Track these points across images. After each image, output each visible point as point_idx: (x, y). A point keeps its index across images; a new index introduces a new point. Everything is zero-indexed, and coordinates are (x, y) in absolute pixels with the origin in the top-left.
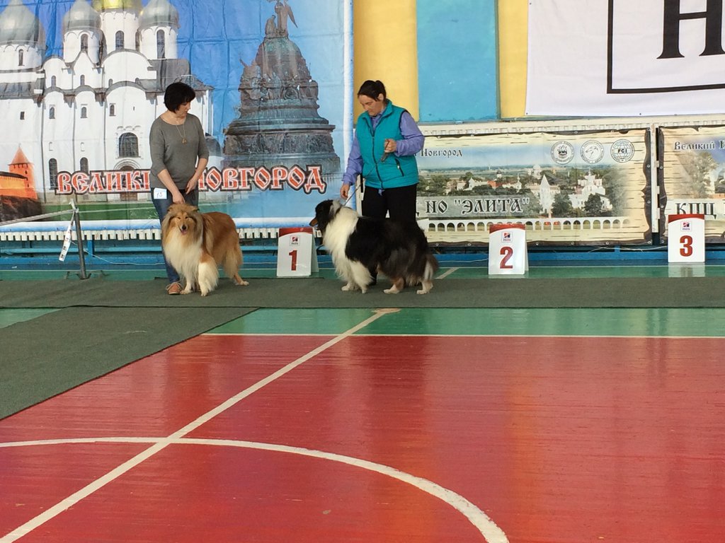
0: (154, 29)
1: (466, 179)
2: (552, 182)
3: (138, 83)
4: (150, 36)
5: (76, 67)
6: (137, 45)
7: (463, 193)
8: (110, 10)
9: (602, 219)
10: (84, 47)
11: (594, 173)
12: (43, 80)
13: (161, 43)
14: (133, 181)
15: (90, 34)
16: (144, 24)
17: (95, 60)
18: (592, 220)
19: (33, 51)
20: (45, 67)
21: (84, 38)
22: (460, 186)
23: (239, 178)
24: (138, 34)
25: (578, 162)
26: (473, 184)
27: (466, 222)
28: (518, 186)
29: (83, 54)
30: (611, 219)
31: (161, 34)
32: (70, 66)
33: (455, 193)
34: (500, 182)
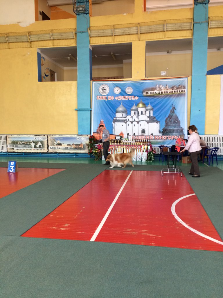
0: (148, 111)
1: (21, 142)
2: (34, 143)
3: (145, 120)
4: (148, 112)
5: (133, 117)
6: (145, 114)
7: (21, 144)
8: (140, 107)
9: (41, 149)
10: (135, 114)
11: (40, 142)
12: (127, 119)
13: (150, 113)
14: (144, 137)
15: (136, 112)
16: (147, 110)
17: (137, 116)
18: (40, 149)
19: (125, 114)
20: (127, 117)
21: (135, 112)
22: (20, 143)
23: (165, 137)
24: (145, 112)
25: (38, 140)
26: (22, 143)
27: (21, 149)
28: (29, 143)
29: (135, 115)
30: (42, 149)
31: (150, 112)
32: (132, 117)
33: (19, 144)
34: (26, 142)
